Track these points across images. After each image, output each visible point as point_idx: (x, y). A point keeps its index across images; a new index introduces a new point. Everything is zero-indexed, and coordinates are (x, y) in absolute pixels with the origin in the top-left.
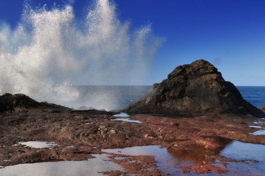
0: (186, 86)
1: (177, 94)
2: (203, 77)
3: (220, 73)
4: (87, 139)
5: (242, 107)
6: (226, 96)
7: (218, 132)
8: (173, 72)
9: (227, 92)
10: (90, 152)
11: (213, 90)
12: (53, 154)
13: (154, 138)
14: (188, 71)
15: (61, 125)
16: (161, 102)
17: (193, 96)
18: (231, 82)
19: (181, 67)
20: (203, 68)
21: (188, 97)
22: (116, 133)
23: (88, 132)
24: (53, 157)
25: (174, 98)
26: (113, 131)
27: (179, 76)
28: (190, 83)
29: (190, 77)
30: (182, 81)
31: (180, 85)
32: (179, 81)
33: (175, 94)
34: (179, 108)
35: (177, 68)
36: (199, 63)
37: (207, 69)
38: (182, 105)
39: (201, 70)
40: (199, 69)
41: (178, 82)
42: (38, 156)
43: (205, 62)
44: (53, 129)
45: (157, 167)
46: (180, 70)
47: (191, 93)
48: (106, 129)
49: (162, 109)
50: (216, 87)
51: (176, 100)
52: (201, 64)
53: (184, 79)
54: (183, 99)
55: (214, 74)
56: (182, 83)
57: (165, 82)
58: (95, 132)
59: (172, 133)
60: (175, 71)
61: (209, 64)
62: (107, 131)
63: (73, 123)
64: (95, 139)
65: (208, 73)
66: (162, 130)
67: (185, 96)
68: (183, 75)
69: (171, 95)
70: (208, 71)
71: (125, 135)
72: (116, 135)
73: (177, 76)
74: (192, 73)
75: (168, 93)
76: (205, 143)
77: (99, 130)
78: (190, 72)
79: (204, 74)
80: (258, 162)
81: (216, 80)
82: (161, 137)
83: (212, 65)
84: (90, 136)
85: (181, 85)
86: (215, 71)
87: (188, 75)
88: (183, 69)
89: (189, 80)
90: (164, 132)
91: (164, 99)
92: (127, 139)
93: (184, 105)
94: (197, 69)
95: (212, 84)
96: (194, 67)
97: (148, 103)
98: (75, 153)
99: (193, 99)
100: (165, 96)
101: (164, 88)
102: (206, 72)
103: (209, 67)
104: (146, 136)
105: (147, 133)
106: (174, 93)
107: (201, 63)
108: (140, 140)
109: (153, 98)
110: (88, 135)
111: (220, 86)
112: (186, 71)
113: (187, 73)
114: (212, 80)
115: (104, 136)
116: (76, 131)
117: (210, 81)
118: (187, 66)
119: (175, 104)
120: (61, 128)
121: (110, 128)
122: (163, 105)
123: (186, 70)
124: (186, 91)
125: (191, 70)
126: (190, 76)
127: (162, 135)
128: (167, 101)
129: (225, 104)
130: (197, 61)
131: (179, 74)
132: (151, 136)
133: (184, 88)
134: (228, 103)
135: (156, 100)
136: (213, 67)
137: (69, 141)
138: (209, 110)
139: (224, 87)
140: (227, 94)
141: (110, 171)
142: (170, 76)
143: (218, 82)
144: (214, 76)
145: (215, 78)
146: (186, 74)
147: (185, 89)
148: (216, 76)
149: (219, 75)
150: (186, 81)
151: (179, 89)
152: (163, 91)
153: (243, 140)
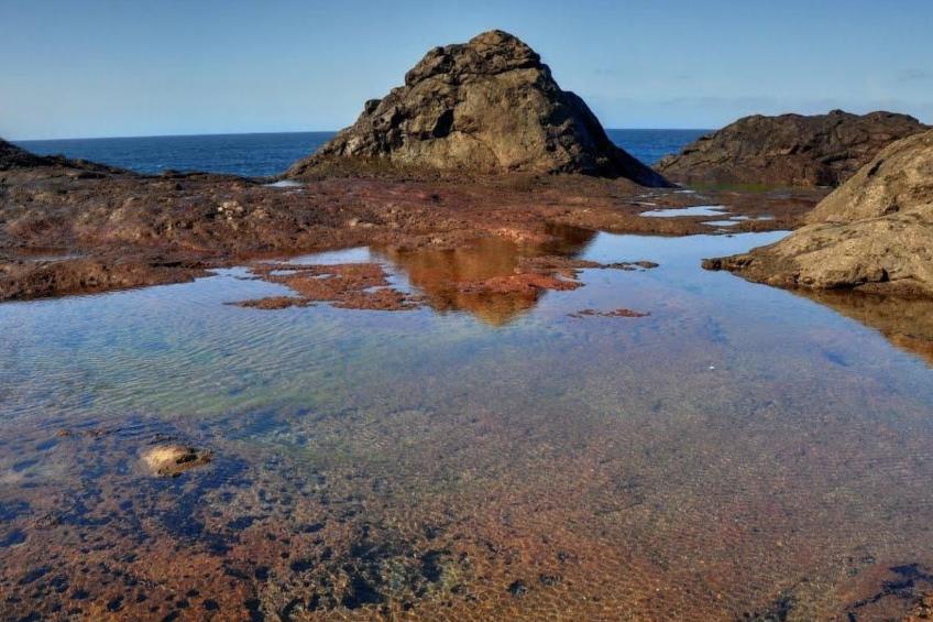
0: (457, 102)
1: (430, 127)
2: (502, 76)
3: (546, 68)
4: (186, 234)
5: (606, 159)
6: (563, 128)
7: (547, 212)
8: (420, 65)
9: (566, 118)
10: (199, 264)
11: (529, 112)
12: (91, 271)
13: (377, 227)
14: (460, 60)
15: (110, 205)
16: (387, 150)
17: (475, 130)
18: (575, 93)
19: (440, 51)
20: (499, 53)
21: (463, 132)
22: (270, 217)
23: (189, 216)
24: (92, 279)
25: (424, 136)
26: (260, 214)
27: (437, 77)
28: (466, 94)
29: (466, 79)
30: (446, 90)
31: (439, 100)
32: (436, 89)
33: (427, 126)
34: (439, 163)
35: (430, 53)
36: (491, 39)
37: (512, 56)
38: (446, 156)
39: (496, 59)
40: (489, 57)
41: (434, 93)
42: (46, 278)
43: (507, 38)
44: (86, 215)
45: (389, 284)
46: (440, 59)
47: (470, 121)
48: (240, 209)
49: (393, 167)
50: (537, 105)
51: (428, 141)
52: (495, 43)
53: (450, 84)
54: (449, 138)
55: (530, 70)
56: (445, 96)
57: (399, 94)
58: (211, 216)
59: (424, 214)
60: (424, 62)
61: (518, 43)
62: (244, 214)
63: (145, 197)
64: (210, 233)
65: (515, 66)
66: (397, 208)
67: (454, 130)
68: (447, 71)
69: (416, 128)
70: (514, 62)
71: (295, 220)
72: (269, 222)
73: (430, 76)
74: (472, 67)
75: (408, 124)
76: (514, 233)
77: (221, 213)
78: (467, 65)
79: (503, 71)
80: (657, 265)
81: (535, 85)
82: (395, 225)
83: (525, 45)
84: (197, 228)
85: (442, 102)
86: (533, 60)
87: (462, 73)
88: (446, 58)
89: (463, 86)
90: (403, 212)
91: (397, 141)
92: (300, 230)
93: (451, 154)
94: (484, 56)
95: (525, 96)
96: (478, 49)
97: (353, 153)
98: (156, 265)
99: (475, 138)
100: (400, 132)
101: (397, 108)
102: (509, 63)
103: (517, 49)
104: (353, 223)
105: (356, 214)
106: (424, 122)
107: (497, 39)
108: (339, 232)
109: (365, 139)
110: (189, 226)
111: (548, 102)
112: (454, 63)
113: (458, 66)
114: (524, 85)
115: (235, 227)
116: (154, 217)
117: (520, 88)
118: (458, 49)
119: (428, 154)
120: (109, 213)
121: (252, 205)
122: (394, 156)
123: (456, 58)
124: (457, 115)
125: (468, 59)
126: (466, 75)
127: (397, 219)
128: (403, 148)
129: (560, 149)
130: (484, 34)
131: (437, 70)
132: (368, 222)
133: (450, 108)
134: (567, 148)
135: (374, 144)
136: (527, 51)
137: (136, 242)
138: (518, 166)
139: (557, 104)
140: (566, 123)
141: (260, 298)
142: (411, 78)
143: (541, 90)
144: (531, 75)
145: (533, 79)
146: (455, 71)
147: (452, 111)
148: (537, 74)
149: (543, 72)
150: (456, 90)
151: (438, 110)
152: (393, 119)
153: (615, 226)
